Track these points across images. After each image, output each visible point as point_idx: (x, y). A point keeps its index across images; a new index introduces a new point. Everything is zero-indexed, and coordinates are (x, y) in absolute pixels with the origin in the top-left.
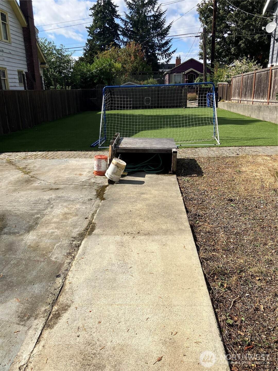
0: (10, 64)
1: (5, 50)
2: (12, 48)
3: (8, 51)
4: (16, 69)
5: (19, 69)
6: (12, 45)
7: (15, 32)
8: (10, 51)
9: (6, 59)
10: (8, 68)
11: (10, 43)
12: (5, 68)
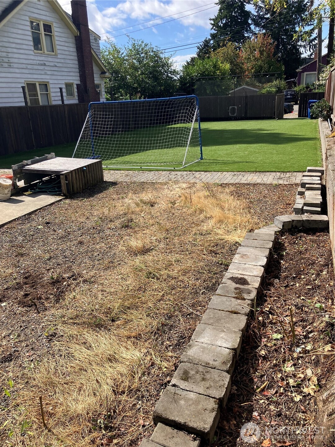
0: (54, 77)
1: (47, 63)
2: (58, 61)
3: (52, 64)
4: (63, 82)
5: (67, 81)
6: (58, 57)
7: (63, 43)
8: (56, 64)
9: (49, 73)
10: (51, 82)
11: (56, 55)
12: (48, 82)
